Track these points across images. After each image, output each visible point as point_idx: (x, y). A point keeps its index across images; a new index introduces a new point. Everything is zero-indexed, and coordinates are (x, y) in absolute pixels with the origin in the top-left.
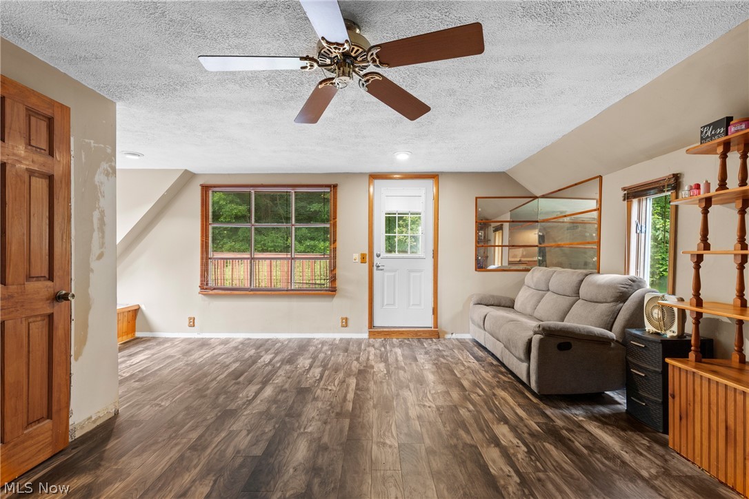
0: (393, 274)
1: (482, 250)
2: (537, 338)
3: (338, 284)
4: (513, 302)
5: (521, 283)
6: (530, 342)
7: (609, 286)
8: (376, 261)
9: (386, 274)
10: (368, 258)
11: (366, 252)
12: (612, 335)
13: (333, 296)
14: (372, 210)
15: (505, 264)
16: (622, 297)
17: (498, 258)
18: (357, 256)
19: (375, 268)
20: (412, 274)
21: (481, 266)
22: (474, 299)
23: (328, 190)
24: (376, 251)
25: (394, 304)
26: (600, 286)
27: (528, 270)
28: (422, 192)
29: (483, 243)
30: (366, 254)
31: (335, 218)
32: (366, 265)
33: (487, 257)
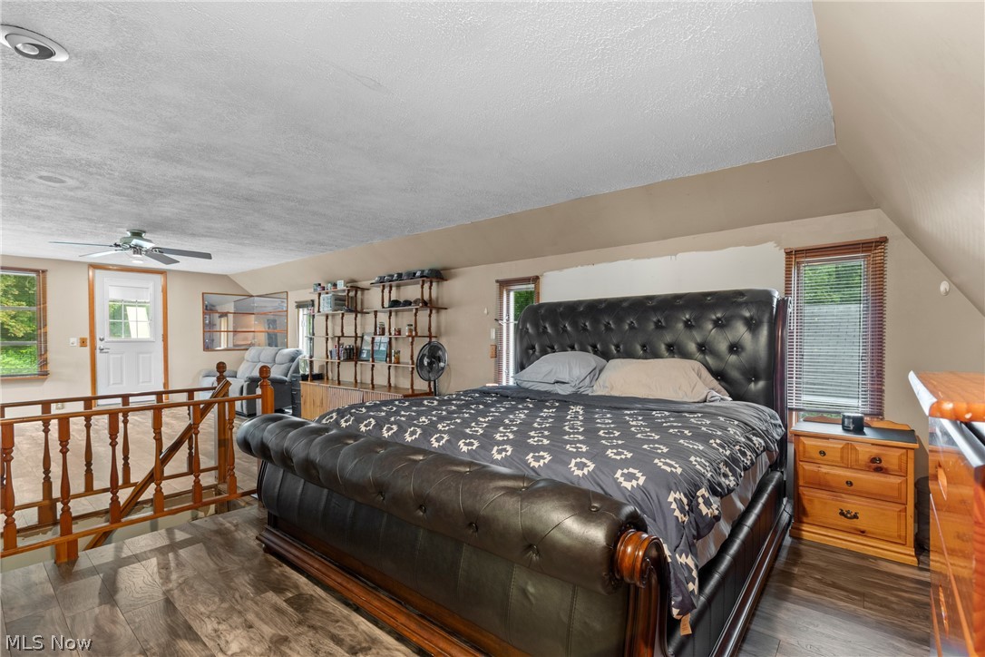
0: (119, 356)
1: (207, 335)
2: (245, 385)
3: (50, 368)
4: (236, 373)
5: (242, 360)
6: (242, 387)
7: (287, 354)
8: (99, 344)
9: (111, 356)
10: (90, 342)
11: (87, 335)
12: (287, 379)
13: (44, 380)
14: (93, 298)
15: (231, 346)
16: (293, 360)
17: (224, 341)
18: (75, 341)
19: (98, 351)
20: (141, 356)
21: (208, 347)
22: (203, 373)
23: (33, 275)
24: (98, 336)
25: (121, 383)
26: (284, 355)
27: (247, 349)
28: (151, 285)
29: (209, 328)
30: (86, 339)
31: (45, 303)
32: (87, 349)
33: (213, 340)
